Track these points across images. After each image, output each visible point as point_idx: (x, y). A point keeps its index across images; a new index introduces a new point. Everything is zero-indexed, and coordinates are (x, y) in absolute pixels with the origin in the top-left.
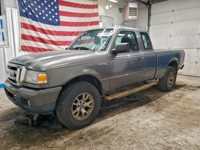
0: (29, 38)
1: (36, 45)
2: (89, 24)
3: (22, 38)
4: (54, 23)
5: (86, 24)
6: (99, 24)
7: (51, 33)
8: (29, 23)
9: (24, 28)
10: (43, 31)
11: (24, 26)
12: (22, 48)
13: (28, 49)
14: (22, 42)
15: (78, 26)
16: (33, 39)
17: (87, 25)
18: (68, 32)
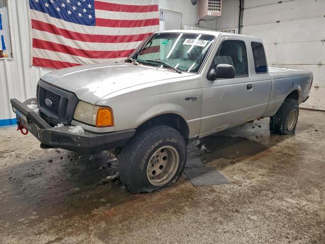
0: (45, 46)
1: (56, 56)
2: (143, 23)
3: (34, 46)
4: (86, 20)
5: (138, 23)
6: (159, 24)
7: (80, 37)
8: (45, 21)
9: (37, 29)
10: (68, 34)
11: (37, 25)
12: (34, 61)
13: (44, 63)
14: (35, 53)
15: (124, 27)
16: (51, 46)
17: (139, 26)
18: (109, 37)
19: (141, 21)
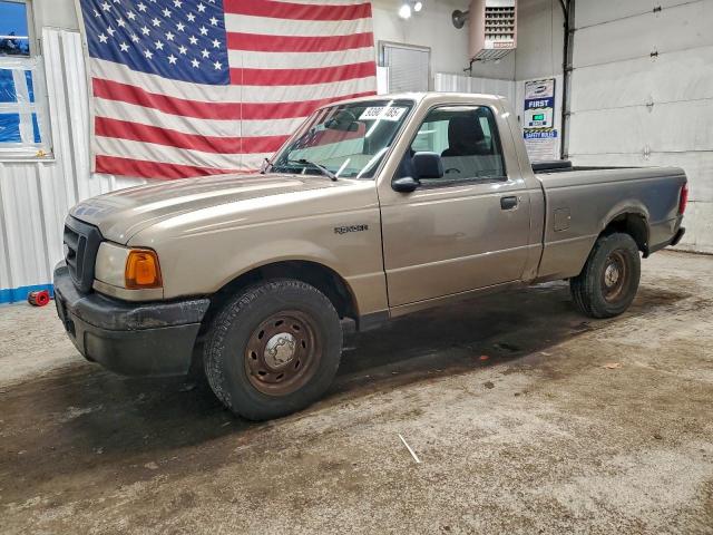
0: (122, 130)
1: (145, 152)
2: (338, 74)
3: (98, 132)
4: (210, 75)
5: (326, 76)
6: (374, 73)
7: (197, 110)
8: (119, 79)
9: (104, 97)
10: (169, 105)
11: (105, 89)
12: (97, 163)
13: (119, 166)
14: (100, 146)
15: (295, 84)
16: (134, 131)
17: (329, 80)
18: (261, 106)
19: (334, 70)
